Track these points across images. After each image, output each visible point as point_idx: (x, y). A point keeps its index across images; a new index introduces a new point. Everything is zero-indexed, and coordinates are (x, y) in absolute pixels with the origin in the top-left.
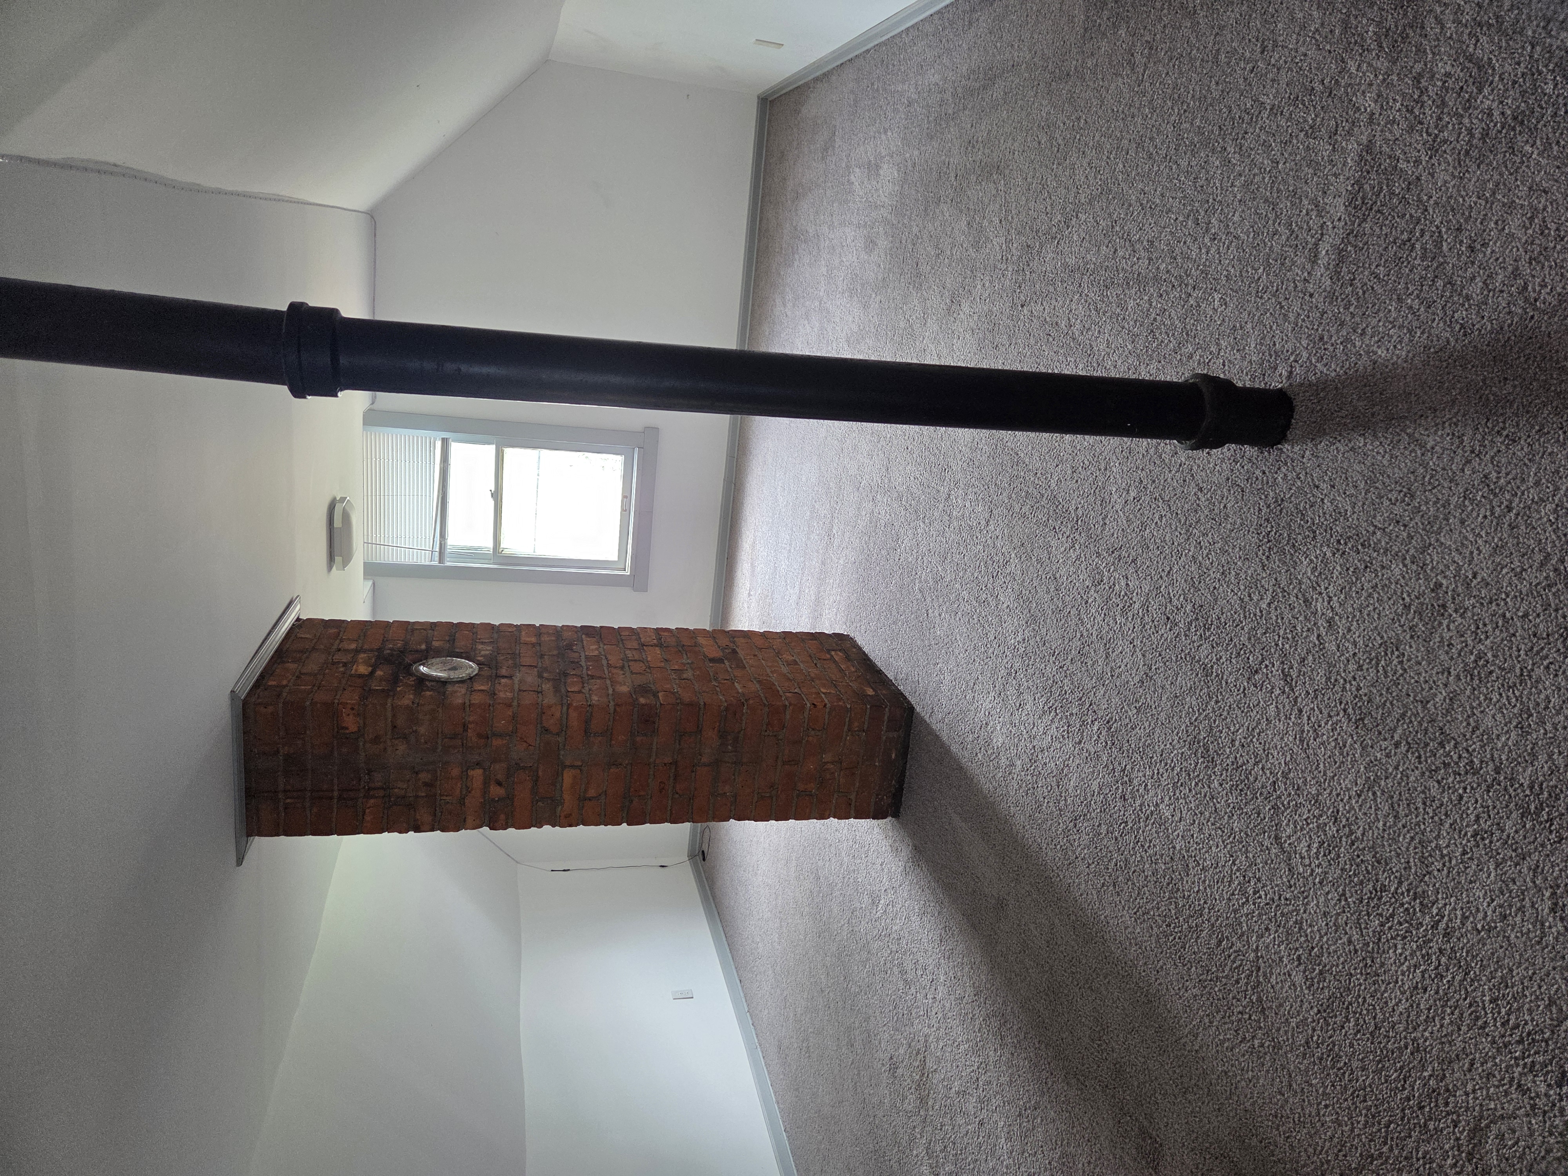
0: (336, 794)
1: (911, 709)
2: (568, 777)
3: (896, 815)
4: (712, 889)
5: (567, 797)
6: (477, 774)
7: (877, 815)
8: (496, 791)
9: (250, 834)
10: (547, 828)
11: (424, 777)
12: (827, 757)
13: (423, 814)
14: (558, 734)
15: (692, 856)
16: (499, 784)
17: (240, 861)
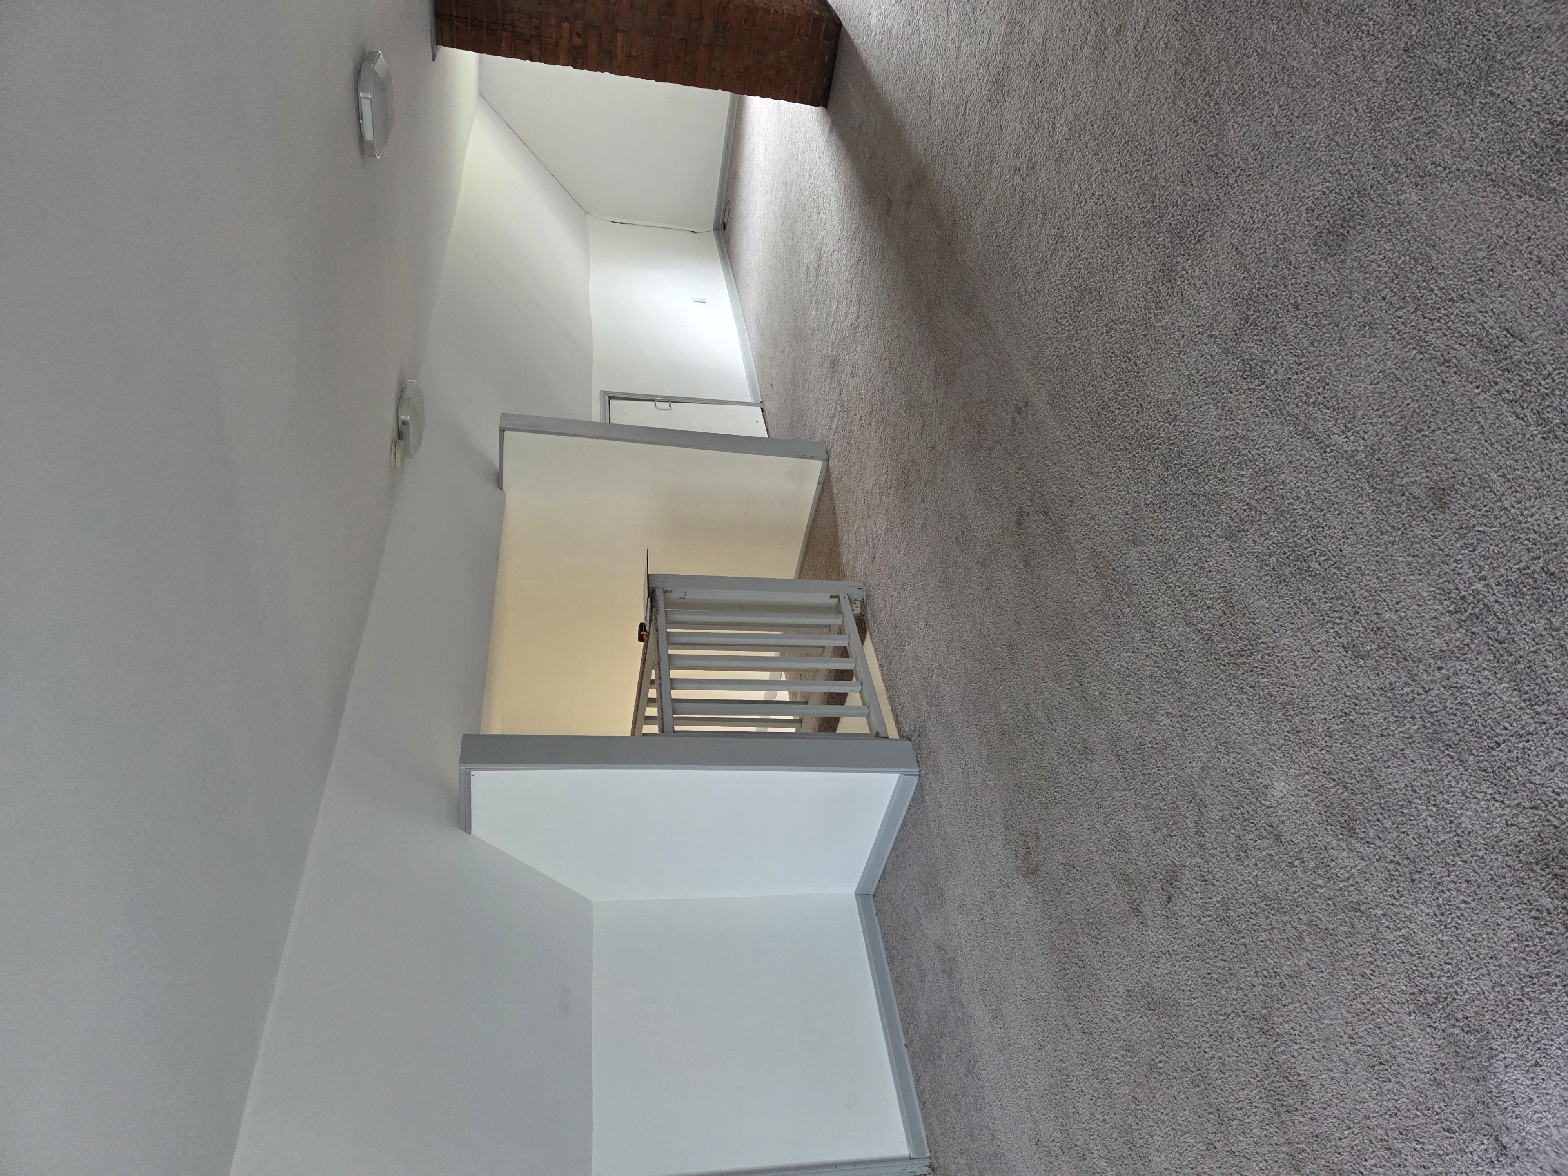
0: (485, 25)
1: (840, 24)
2: (620, 36)
3: (825, 106)
4: (728, 248)
5: (619, 53)
6: (566, 25)
7: (813, 102)
8: (577, 41)
9: (438, 44)
10: (607, 74)
11: (536, 22)
12: (783, 53)
13: (536, 52)
14: (614, 5)
15: (716, 229)
16: (579, 35)
17: (434, 60)
